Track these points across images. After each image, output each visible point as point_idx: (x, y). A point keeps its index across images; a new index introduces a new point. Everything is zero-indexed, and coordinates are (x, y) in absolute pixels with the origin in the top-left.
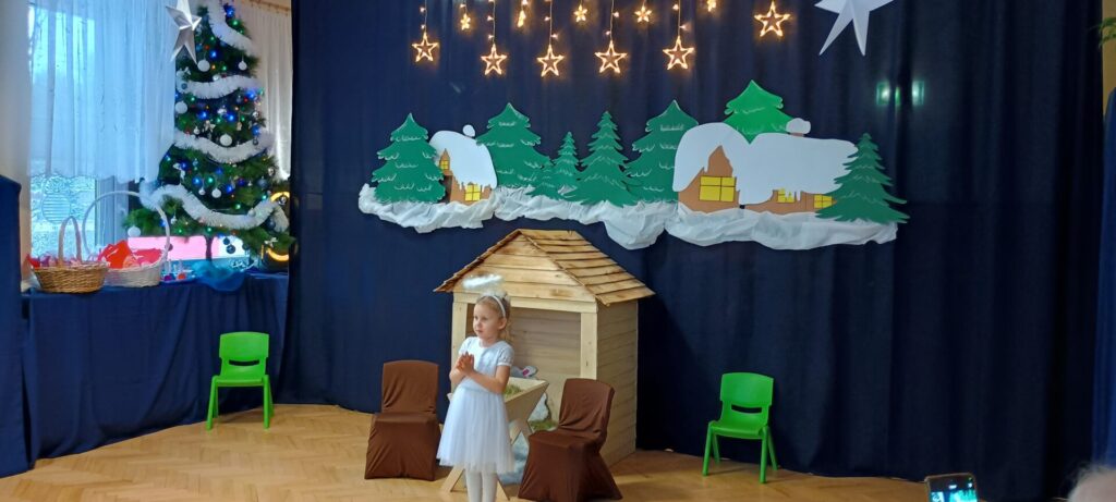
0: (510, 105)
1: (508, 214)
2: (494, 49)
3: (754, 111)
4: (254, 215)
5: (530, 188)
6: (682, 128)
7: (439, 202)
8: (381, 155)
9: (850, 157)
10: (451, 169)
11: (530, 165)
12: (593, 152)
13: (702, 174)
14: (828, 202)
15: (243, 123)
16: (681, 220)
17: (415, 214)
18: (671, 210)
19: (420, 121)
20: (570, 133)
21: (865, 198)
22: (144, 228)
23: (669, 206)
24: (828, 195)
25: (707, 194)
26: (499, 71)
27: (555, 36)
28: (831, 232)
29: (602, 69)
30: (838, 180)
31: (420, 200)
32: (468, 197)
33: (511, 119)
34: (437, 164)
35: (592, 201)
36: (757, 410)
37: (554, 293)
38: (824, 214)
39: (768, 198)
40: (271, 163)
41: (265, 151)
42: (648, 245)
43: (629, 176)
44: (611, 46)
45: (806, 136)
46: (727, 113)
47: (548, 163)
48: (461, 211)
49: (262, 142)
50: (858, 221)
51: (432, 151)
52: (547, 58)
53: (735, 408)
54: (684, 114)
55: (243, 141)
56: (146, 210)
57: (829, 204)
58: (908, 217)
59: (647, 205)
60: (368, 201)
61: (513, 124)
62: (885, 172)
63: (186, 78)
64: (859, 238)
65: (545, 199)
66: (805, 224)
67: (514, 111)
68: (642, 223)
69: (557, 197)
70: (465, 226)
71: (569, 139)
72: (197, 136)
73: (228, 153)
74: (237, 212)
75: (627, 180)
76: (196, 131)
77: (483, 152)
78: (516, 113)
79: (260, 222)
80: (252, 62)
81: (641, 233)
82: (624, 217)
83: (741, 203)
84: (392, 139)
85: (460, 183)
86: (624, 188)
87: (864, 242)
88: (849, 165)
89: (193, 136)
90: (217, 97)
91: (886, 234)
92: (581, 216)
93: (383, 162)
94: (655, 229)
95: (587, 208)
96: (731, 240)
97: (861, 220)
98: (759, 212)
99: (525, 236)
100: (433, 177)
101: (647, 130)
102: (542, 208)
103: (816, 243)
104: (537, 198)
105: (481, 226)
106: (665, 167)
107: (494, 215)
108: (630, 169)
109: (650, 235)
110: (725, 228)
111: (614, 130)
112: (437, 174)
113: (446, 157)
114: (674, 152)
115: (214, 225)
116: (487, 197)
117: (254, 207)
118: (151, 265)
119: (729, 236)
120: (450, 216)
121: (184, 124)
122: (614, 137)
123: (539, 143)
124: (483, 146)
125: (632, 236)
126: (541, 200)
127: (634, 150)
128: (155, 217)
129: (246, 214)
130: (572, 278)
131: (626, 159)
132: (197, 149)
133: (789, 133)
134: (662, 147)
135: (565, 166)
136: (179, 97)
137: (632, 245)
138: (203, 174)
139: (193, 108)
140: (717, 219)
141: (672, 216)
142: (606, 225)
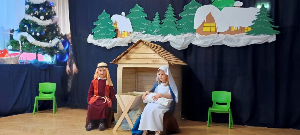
0: (137, 5)
4: (51, 43)
6: (196, 8)
7: (114, 38)
8: (95, 24)
9: (257, 13)
10: (118, 27)
11: (144, 24)
12: (166, 17)
13: (204, 22)
15: (48, 13)
16: (197, 39)
17: (106, 43)
18: (193, 36)
19: (107, 12)
20: (157, 12)
21: (264, 27)
22: (14, 46)
23: (192, 34)
24: (249, 27)
25: (206, 29)
28: (251, 39)
30: (253, 22)
31: (108, 38)
32: (123, 36)
33: (138, 9)
34: (113, 26)
35: (165, 35)
36: (226, 104)
37: (153, 62)
38: (248, 33)
39: (228, 29)
40: (57, 26)
41: (56, 23)
42: (185, 48)
43: (178, 25)
45: (241, 7)
46: (212, 1)
47: (150, 23)
48: (121, 40)
49: (55, 20)
50: (261, 35)
51: (111, 21)
53: (217, 103)
54: (197, 3)
55: (48, 19)
56: (15, 40)
57: (251, 30)
58: (280, 32)
59: (184, 35)
60: (91, 39)
61: (138, 11)
62: (271, 17)
64: (262, 41)
65: (149, 35)
66: (241, 38)
67: (138, 6)
68: (183, 40)
69: (153, 34)
70: (122, 46)
71: (157, 14)
72: (32, 16)
73: (42, 22)
74: (45, 41)
75: (178, 27)
76: (32, 14)
77: (128, 20)
78: (139, 7)
79: (53, 45)
81: (183, 44)
82: (177, 38)
83: (218, 31)
84: (98, 19)
85: (120, 31)
86: (177, 29)
87: (264, 43)
88: (257, 16)
89: (31, 16)
90: (39, 3)
91: (272, 39)
92: (161, 40)
93: (96, 26)
94: (188, 42)
95: (163, 37)
96: (215, 45)
97: (262, 34)
98: (225, 34)
99: (143, 42)
100: (112, 30)
101: (184, 9)
102: (148, 38)
103: (246, 43)
104: (146, 35)
105: (128, 46)
106: (191, 21)
107: (132, 41)
108: (178, 23)
109: (186, 44)
110: (214, 40)
111: (172, 10)
112: (113, 29)
113: (116, 23)
114: (194, 16)
115: (37, 45)
116: (130, 35)
117: (51, 40)
118: (14, 57)
119: (214, 43)
120: (117, 42)
121: (28, 12)
122: (173, 12)
123: (147, 16)
124: (128, 18)
125: (180, 45)
126: (148, 35)
127: (179, 16)
128: (18, 43)
129: (49, 42)
130: (160, 56)
131: (177, 19)
132: (32, 20)
133: (235, 6)
134: (190, 14)
135: (156, 23)
136: (27, 3)
137: (180, 48)
138: (34, 28)
139: (31, 7)
140: (210, 38)
141: (194, 38)
142: (170, 42)
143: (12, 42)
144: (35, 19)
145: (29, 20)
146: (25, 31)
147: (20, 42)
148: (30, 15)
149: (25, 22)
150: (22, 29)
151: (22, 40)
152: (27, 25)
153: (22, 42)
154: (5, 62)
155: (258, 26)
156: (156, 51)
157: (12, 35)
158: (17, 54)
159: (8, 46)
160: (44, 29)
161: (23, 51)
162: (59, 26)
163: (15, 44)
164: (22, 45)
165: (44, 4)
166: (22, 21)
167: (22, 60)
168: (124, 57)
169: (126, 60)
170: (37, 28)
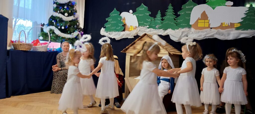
0: (142, 4)
1: (141, 34)
3: (215, 0)
4: (73, 35)
6: (193, 7)
7: (122, 31)
8: (107, 19)
9: (246, 11)
10: (126, 22)
11: (148, 20)
12: (166, 15)
13: (199, 19)
14: (239, 25)
15: (71, 11)
16: (192, 33)
17: (116, 35)
18: (189, 30)
19: (118, 10)
20: (159, 10)
21: (251, 23)
23: (189, 29)
24: (238, 23)
25: (200, 25)
28: (240, 34)
30: (242, 19)
31: (117, 31)
32: (130, 30)
34: (122, 21)
35: (165, 29)
38: (237, 29)
39: (219, 25)
40: (78, 22)
41: (77, 19)
43: (177, 21)
45: (232, 6)
46: (206, 1)
47: (153, 19)
48: (128, 33)
49: (76, 16)
51: (121, 17)
54: (194, 3)
55: (71, 15)
56: (45, 32)
59: (182, 29)
60: (103, 32)
61: (143, 9)
64: (249, 35)
65: (152, 29)
66: (231, 32)
68: (181, 34)
69: (155, 28)
70: (129, 38)
71: (159, 12)
72: (59, 13)
73: (66, 18)
74: (68, 34)
77: (135, 17)
78: (144, 6)
79: (74, 37)
82: (175, 32)
84: (110, 15)
85: (128, 26)
86: (175, 25)
87: (251, 37)
88: (246, 14)
90: (64, 3)
92: (162, 33)
93: (107, 21)
94: (185, 35)
95: (164, 31)
96: (207, 38)
97: (250, 30)
98: (217, 29)
99: (147, 35)
100: (121, 25)
101: (182, 8)
102: (151, 32)
103: (235, 37)
104: (150, 29)
105: (133, 38)
106: (188, 18)
107: (137, 34)
108: (177, 19)
110: (206, 34)
111: (172, 9)
113: (124, 19)
114: (190, 13)
115: (62, 36)
116: (136, 29)
117: (73, 33)
118: (44, 46)
119: (207, 37)
120: (125, 35)
121: (55, 10)
122: (172, 10)
123: (151, 14)
124: (135, 15)
125: (177, 38)
127: (178, 14)
128: (47, 34)
129: (71, 34)
130: (162, 47)
131: (176, 16)
132: (58, 16)
133: (226, 6)
134: (187, 12)
135: (158, 20)
136: (54, 3)
137: (177, 40)
138: (60, 23)
139: (58, 6)
140: (203, 32)
141: (190, 32)
142: (170, 35)
143: (42, 34)
144: (61, 16)
145: (56, 17)
146: (53, 25)
147: (49, 34)
148: (57, 12)
149: (53, 18)
150: (50, 24)
151: (51, 32)
152: (54, 20)
153: (50, 34)
154: (38, 49)
155: (246, 23)
157: (43, 28)
158: (46, 43)
159: (40, 36)
160: (68, 23)
161: (51, 41)
162: (79, 22)
163: (45, 36)
164: (50, 37)
165: (68, 3)
166: (51, 17)
167: (50, 48)
168: (131, 47)
169: (133, 50)
170: (62, 23)
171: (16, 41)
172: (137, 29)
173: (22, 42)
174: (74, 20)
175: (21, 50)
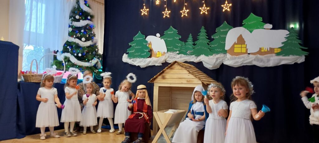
0: (171, 27)
1: (170, 61)
2: (166, 10)
3: (252, 22)
4: (91, 62)
5: (178, 52)
6: (228, 30)
7: (148, 57)
8: (130, 44)
9: (287, 35)
10: (152, 47)
11: (178, 45)
12: (199, 39)
13: (235, 44)
14: (279, 50)
15: (88, 35)
16: (228, 59)
17: (140, 62)
18: (224, 56)
19: (143, 33)
20: (191, 34)
21: (293, 48)
23: (224, 55)
24: (279, 48)
25: (236, 50)
26: (168, 16)
27: (186, 4)
28: (281, 60)
29: (201, 13)
30: (283, 43)
31: (142, 58)
32: (158, 56)
33: (172, 31)
34: (148, 46)
35: (198, 55)
37: (188, 81)
38: (278, 54)
39: (258, 50)
40: (96, 47)
41: (95, 44)
42: (217, 68)
44: (204, 5)
45: (271, 29)
46: (243, 24)
47: (184, 44)
48: (155, 60)
49: (94, 41)
50: (291, 56)
51: (147, 42)
52: (183, 11)
54: (229, 25)
55: (88, 40)
56: (59, 61)
57: (280, 51)
58: (309, 53)
59: (216, 55)
60: (125, 58)
61: (172, 32)
62: (299, 39)
63: (72, 20)
64: (291, 62)
65: (183, 55)
66: (271, 58)
67: (173, 28)
68: (215, 60)
69: (186, 54)
70: (156, 65)
71: (190, 36)
72: (75, 38)
73: (83, 43)
74: (86, 61)
75: (210, 48)
76: (74, 36)
77: (163, 41)
78: (173, 29)
79: (93, 65)
80: (92, 17)
81: (215, 64)
82: (209, 59)
83: (248, 52)
84: (133, 39)
85: (155, 51)
86: (209, 50)
87: (293, 63)
88: (286, 38)
90: (81, 26)
91: (301, 59)
93: (131, 46)
94: (219, 62)
95: (196, 57)
96: (245, 65)
98: (255, 55)
99: (178, 63)
100: (146, 50)
102: (181, 58)
103: (276, 64)
104: (180, 55)
105: (162, 65)
106: (222, 42)
107: (166, 61)
108: (211, 44)
109: (218, 64)
110: (243, 61)
111: (205, 32)
112: (148, 49)
113: (150, 44)
114: (225, 37)
115: (79, 65)
117: (91, 60)
118: (59, 76)
119: (245, 63)
120: (152, 62)
121: (71, 35)
122: (205, 34)
123: (181, 38)
124: (163, 39)
125: (211, 65)
126: (181, 56)
127: (212, 38)
128: (61, 63)
129: (89, 62)
130: (194, 76)
131: (210, 41)
132: (74, 42)
133: (265, 29)
134: (221, 36)
135: (189, 44)
136: (70, 26)
137: (212, 68)
138: (76, 49)
139: (74, 30)
140: (240, 58)
141: (225, 58)
142: (203, 63)
143: (56, 62)
144: (77, 41)
145: (72, 42)
146: (68, 52)
148: (73, 37)
149: (68, 44)
150: (65, 50)
151: (65, 61)
152: (70, 46)
153: (65, 62)
155: (288, 47)
156: (190, 71)
157: (56, 56)
158: (60, 73)
159: (53, 65)
160: (85, 50)
161: (66, 70)
162: (98, 47)
163: (59, 65)
164: (66, 65)
165: (85, 26)
166: (65, 44)
168: (160, 77)
169: (162, 80)
170: (79, 49)
171: (27, 71)
172: (165, 55)
173: (34, 73)
174: (92, 45)
175: (33, 82)
